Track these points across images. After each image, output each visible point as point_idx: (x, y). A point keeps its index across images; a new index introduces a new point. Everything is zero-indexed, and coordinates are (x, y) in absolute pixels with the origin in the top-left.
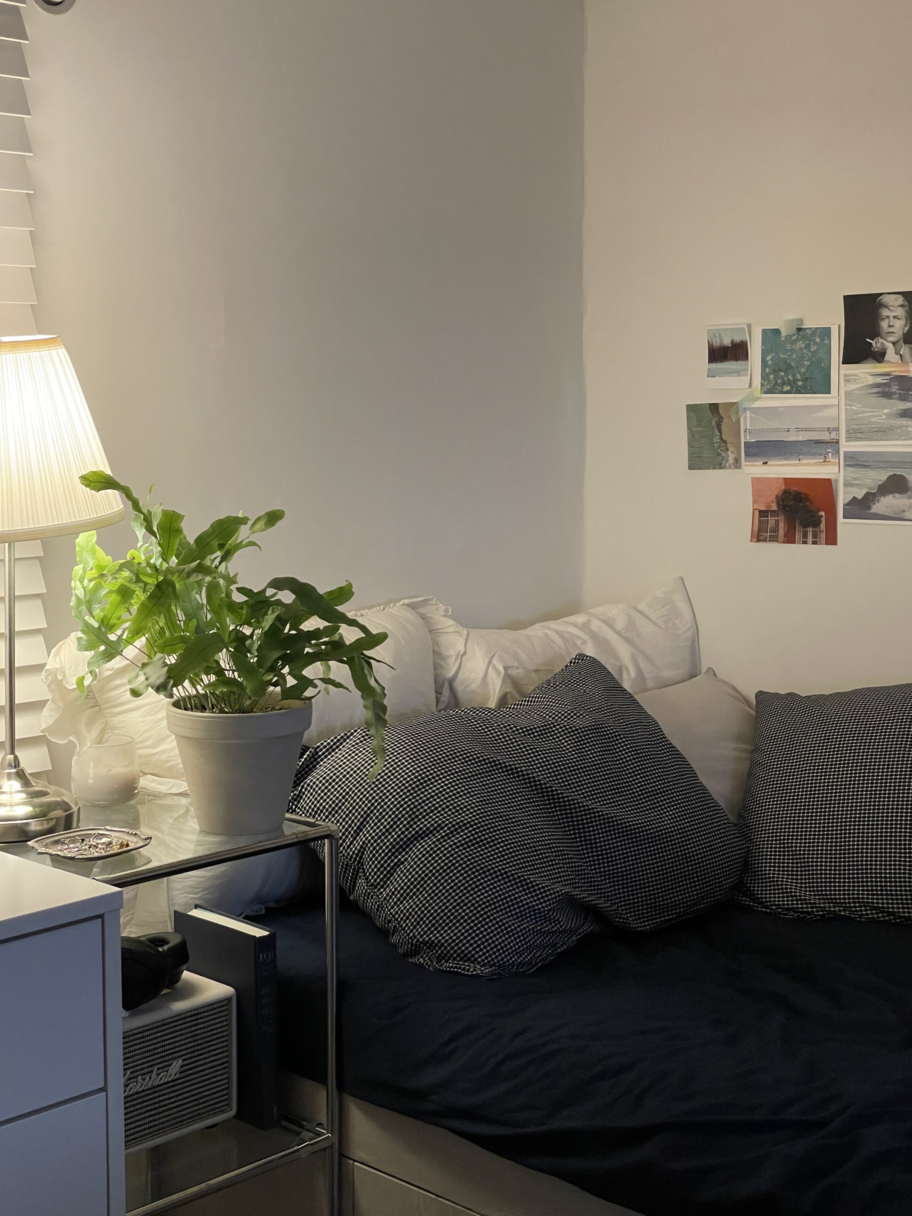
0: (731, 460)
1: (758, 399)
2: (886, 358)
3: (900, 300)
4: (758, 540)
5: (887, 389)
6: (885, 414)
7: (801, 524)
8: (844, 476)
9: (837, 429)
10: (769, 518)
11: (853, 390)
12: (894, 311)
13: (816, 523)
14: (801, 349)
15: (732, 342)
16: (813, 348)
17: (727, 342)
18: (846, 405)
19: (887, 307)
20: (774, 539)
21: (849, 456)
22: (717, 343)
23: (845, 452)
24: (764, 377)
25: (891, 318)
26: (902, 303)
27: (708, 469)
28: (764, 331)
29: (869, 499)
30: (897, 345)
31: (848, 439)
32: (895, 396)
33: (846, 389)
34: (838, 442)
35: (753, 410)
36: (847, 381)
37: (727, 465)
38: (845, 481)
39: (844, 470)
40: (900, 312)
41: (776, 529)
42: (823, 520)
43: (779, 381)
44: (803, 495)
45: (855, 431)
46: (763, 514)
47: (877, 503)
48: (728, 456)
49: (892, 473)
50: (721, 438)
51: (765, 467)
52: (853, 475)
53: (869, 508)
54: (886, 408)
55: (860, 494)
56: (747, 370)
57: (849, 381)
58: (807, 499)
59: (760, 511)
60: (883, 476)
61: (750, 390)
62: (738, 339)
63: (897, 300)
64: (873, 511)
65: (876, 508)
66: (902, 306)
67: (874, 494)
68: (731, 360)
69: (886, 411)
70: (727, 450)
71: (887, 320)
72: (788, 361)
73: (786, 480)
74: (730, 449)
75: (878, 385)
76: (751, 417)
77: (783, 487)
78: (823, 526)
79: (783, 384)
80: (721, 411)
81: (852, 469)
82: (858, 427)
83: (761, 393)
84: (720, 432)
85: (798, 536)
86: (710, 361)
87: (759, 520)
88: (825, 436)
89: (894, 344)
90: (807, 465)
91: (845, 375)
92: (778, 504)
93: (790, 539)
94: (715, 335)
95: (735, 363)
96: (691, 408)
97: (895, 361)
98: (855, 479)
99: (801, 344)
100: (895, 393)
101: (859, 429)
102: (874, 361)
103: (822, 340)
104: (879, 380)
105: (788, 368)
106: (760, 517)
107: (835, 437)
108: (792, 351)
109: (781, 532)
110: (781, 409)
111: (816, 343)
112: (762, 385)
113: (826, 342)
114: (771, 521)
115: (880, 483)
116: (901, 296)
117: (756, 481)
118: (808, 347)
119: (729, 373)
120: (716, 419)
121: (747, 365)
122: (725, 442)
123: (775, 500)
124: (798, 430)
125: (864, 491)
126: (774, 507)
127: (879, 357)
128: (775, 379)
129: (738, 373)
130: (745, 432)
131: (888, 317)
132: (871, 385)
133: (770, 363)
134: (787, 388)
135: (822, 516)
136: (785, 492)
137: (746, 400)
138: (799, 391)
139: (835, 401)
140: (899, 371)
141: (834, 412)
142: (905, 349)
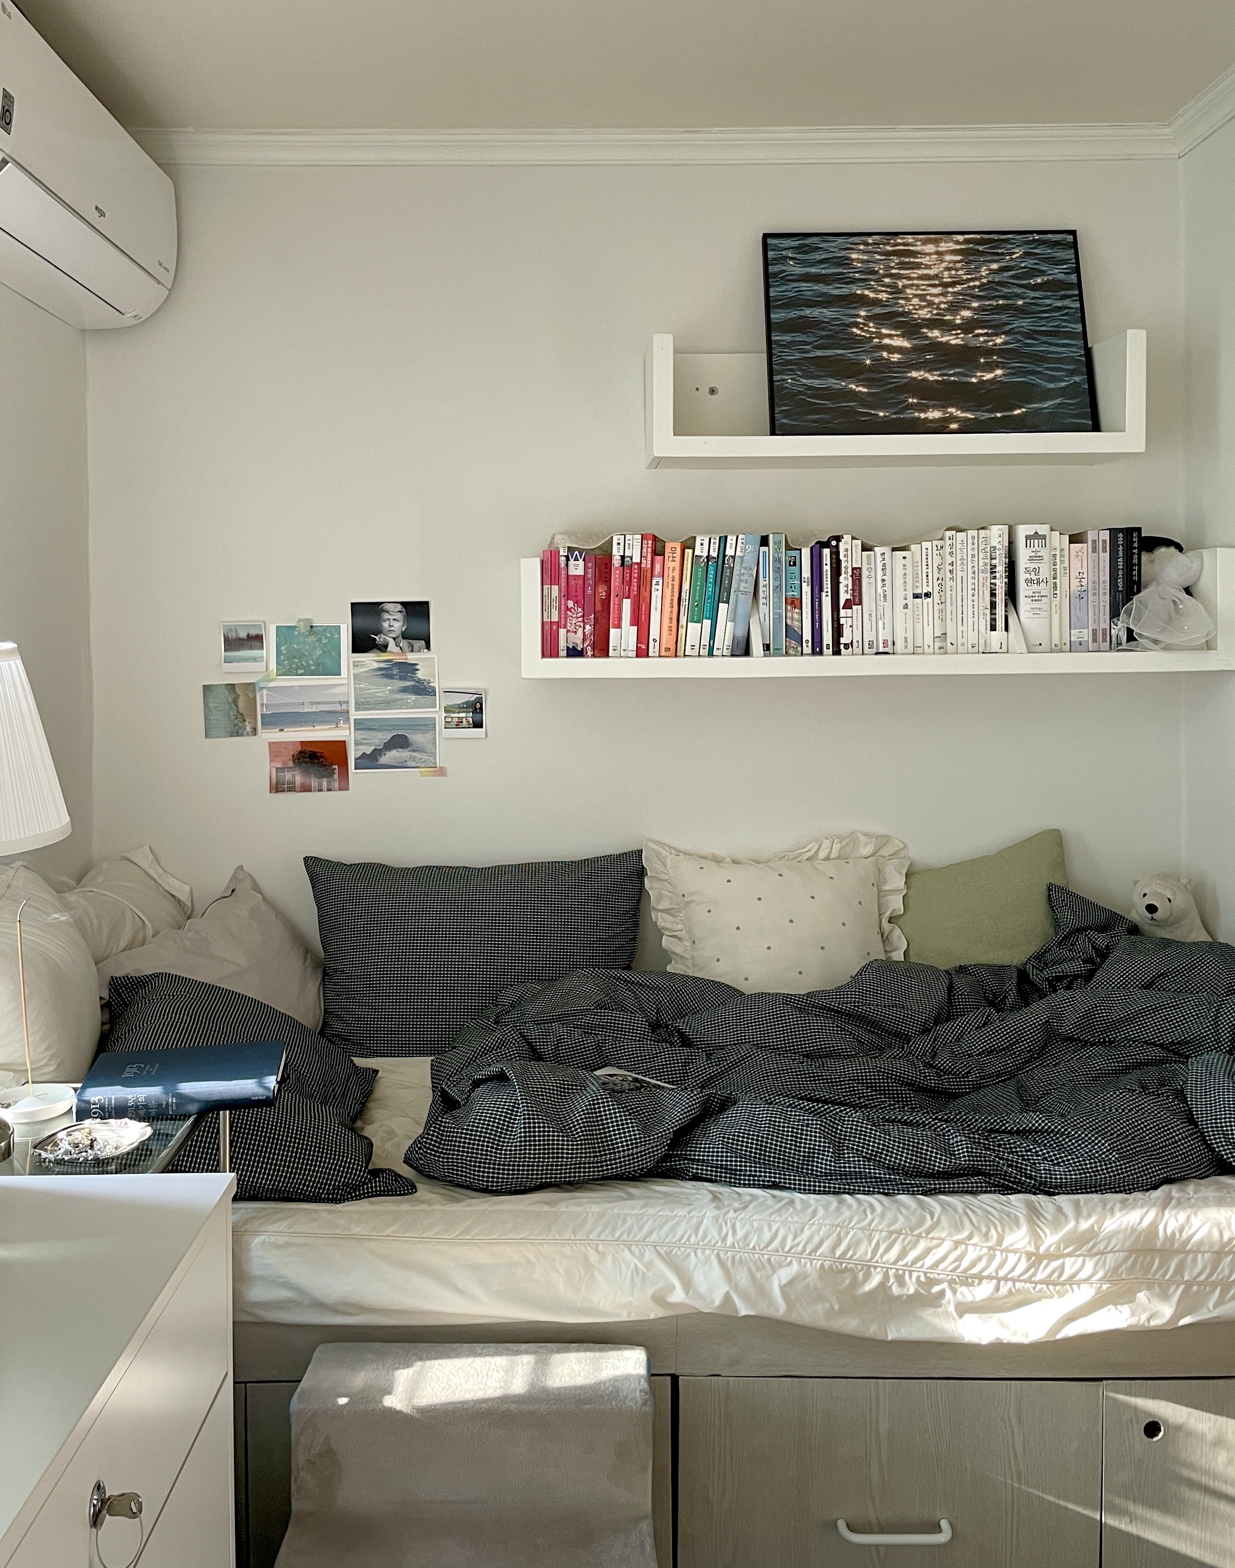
0: (249, 728)
1: (273, 680)
2: (388, 649)
3: (399, 607)
4: (277, 792)
7: (314, 777)
8: (355, 737)
9: (348, 702)
10: (285, 773)
12: (393, 615)
13: (329, 775)
14: (314, 642)
15: (248, 635)
16: (324, 641)
17: (243, 634)
18: (355, 684)
19: (387, 612)
20: (292, 790)
21: (356, 722)
22: (232, 635)
23: (354, 719)
25: (391, 620)
26: (401, 610)
29: (377, 753)
30: (396, 640)
34: (348, 712)
35: (269, 689)
37: (245, 733)
38: (355, 741)
39: (354, 733)
40: (398, 616)
41: (292, 782)
42: (336, 771)
44: (318, 754)
45: (363, 704)
46: (279, 770)
50: (238, 712)
51: (281, 733)
53: (377, 760)
55: (369, 750)
57: (357, 666)
58: (322, 757)
59: (277, 769)
60: (388, 736)
61: (266, 673)
62: (253, 632)
63: (396, 608)
65: (383, 760)
66: (400, 612)
67: (381, 750)
70: (245, 721)
71: (388, 622)
73: (302, 743)
74: (247, 720)
76: (266, 695)
77: (300, 748)
78: (336, 776)
79: (298, 668)
80: (237, 690)
81: (360, 732)
83: (277, 675)
85: (314, 786)
87: (277, 776)
88: (337, 708)
89: (394, 639)
90: (321, 730)
92: (294, 761)
93: (307, 789)
94: (231, 629)
97: (396, 651)
98: (363, 739)
99: (312, 638)
102: (378, 651)
104: (382, 665)
105: (302, 656)
106: (277, 772)
108: (304, 642)
109: (298, 784)
110: (294, 688)
111: (327, 637)
114: (287, 775)
116: (401, 605)
117: (271, 744)
118: (320, 640)
123: (291, 758)
124: (312, 703)
125: (373, 748)
126: (291, 764)
127: (384, 648)
128: (290, 664)
129: (254, 659)
130: (262, 705)
131: (389, 619)
133: (284, 652)
134: (300, 671)
135: (334, 769)
136: (301, 752)
137: (262, 680)
138: (312, 673)
139: (345, 682)
140: (399, 659)
141: (344, 689)
142: (403, 643)
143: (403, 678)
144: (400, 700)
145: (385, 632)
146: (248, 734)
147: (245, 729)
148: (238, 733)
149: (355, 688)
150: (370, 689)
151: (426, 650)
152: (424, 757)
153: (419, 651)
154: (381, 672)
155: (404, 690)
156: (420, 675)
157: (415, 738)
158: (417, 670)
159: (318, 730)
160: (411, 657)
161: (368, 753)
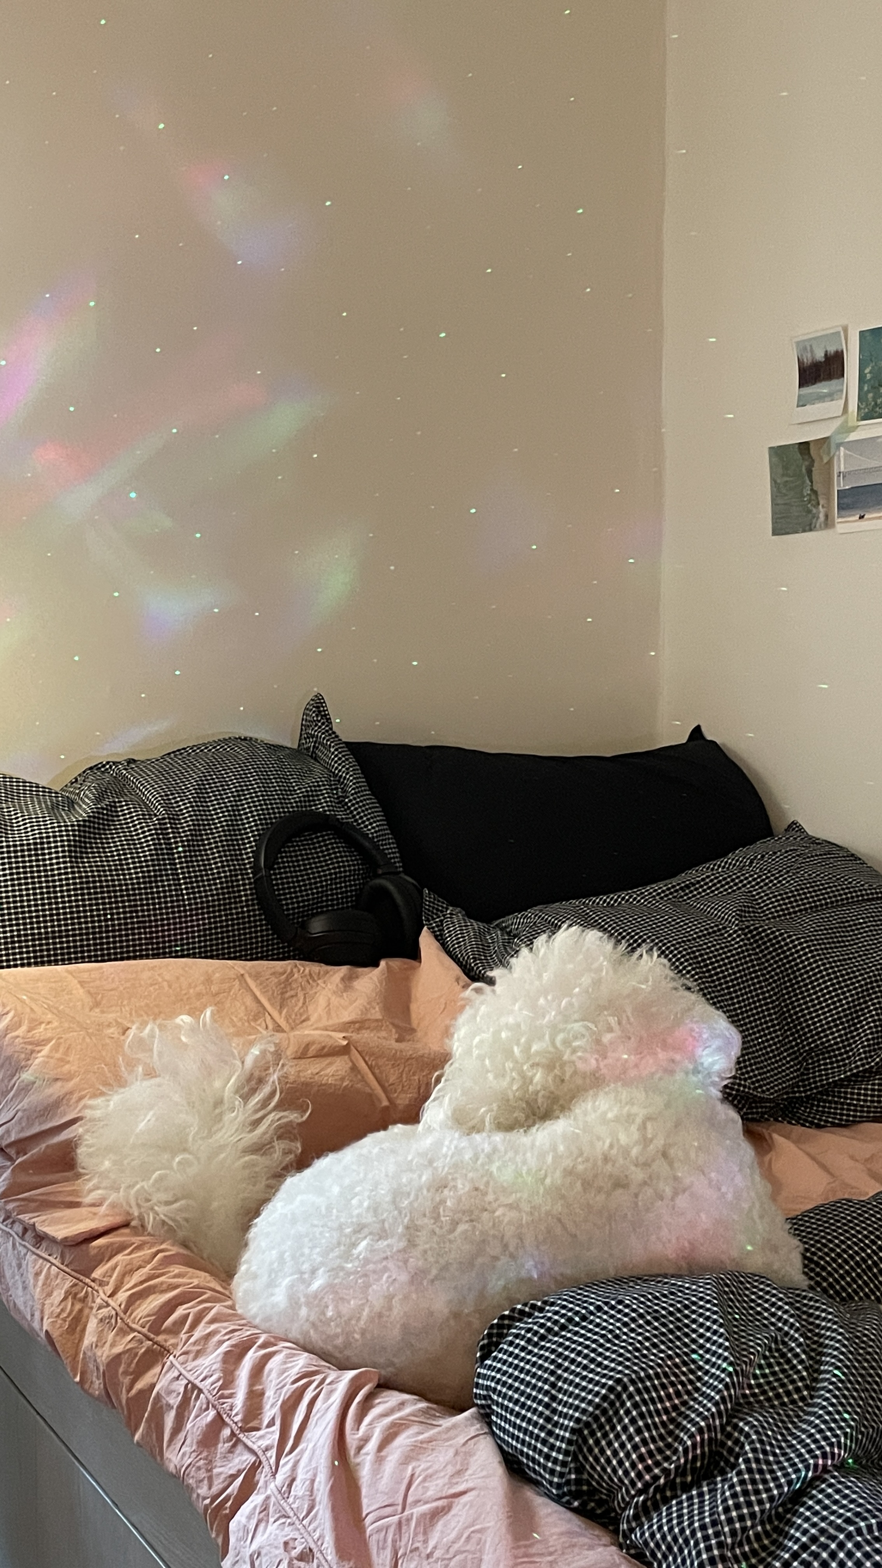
1: (854, 429)
15: (826, 355)
17: (820, 355)
22: (807, 359)
24: (861, 397)
27: (795, 533)
28: (863, 335)
35: (850, 445)
43: (879, 401)
51: (862, 523)
56: (842, 391)
61: (844, 417)
62: (832, 349)
68: (824, 379)
74: (822, 502)
76: (845, 455)
80: (812, 451)
83: (858, 420)
86: (801, 384)
94: (805, 349)
110: (879, 440)
112: (859, 408)
119: (821, 398)
120: (807, 463)
128: (874, 399)
130: (839, 476)
133: (869, 376)
137: (839, 431)
146: (821, 529)
147: (818, 518)
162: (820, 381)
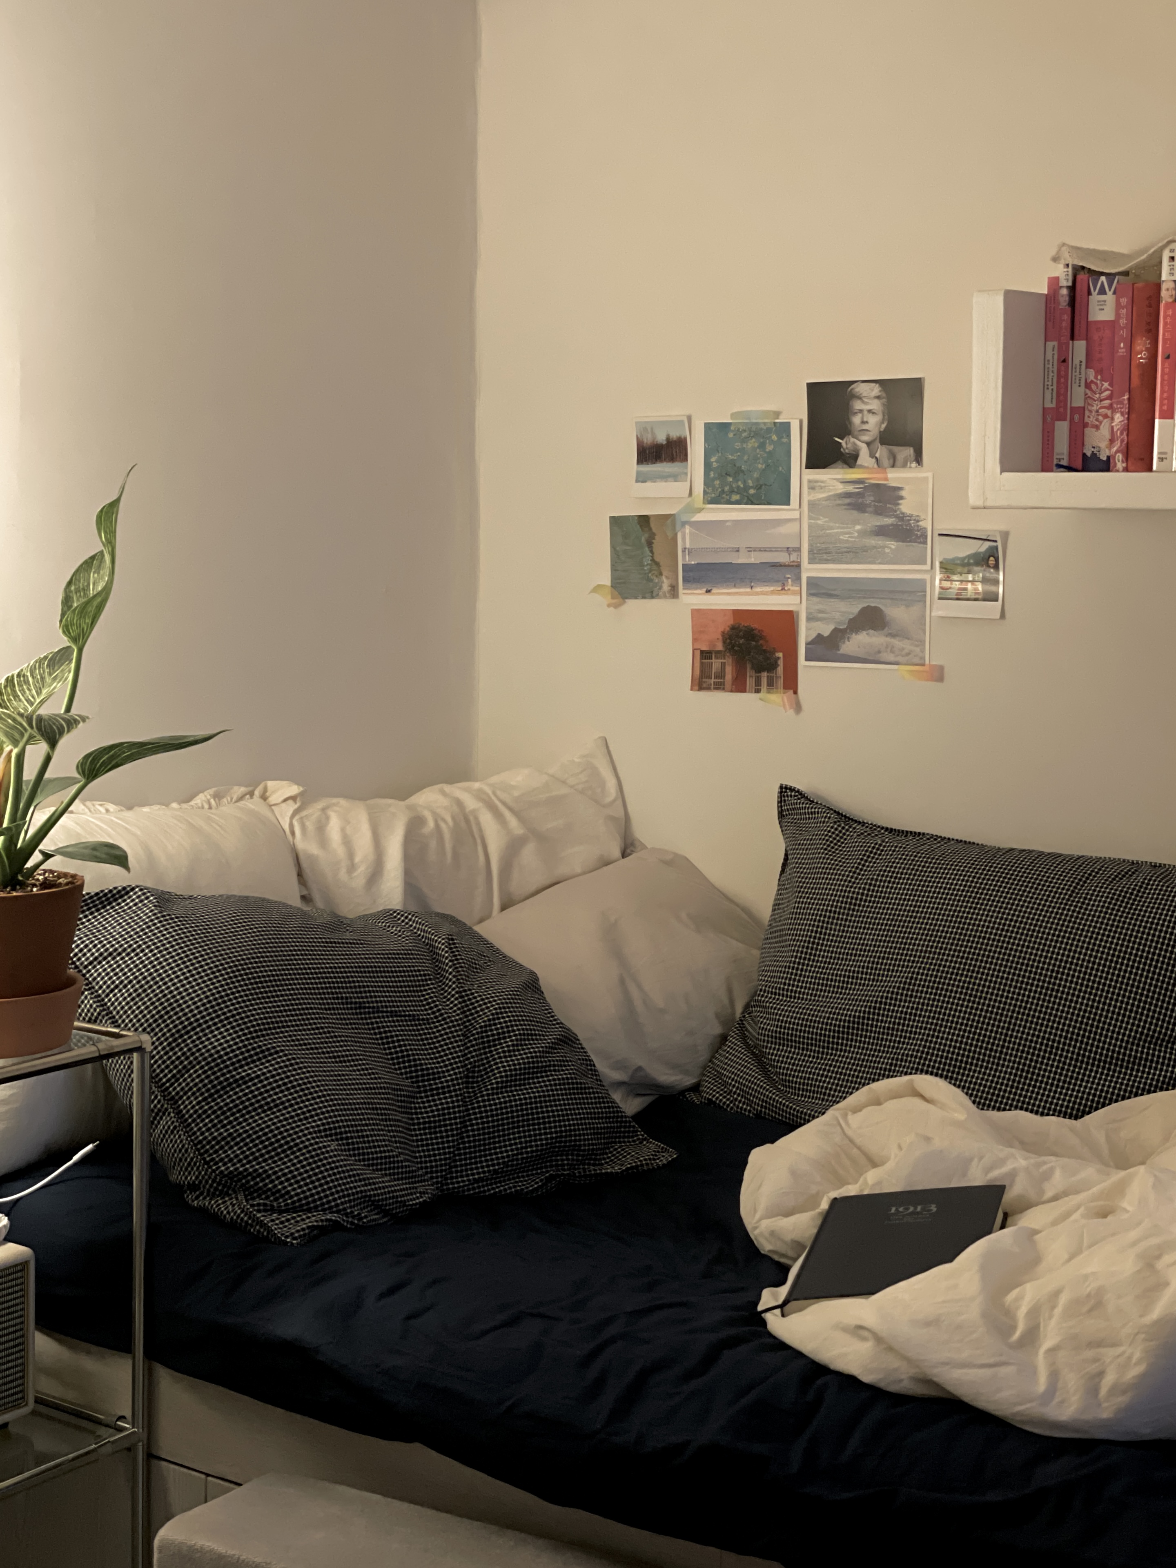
0: (666, 587)
1: (700, 510)
2: (859, 462)
3: (876, 390)
4: (700, 688)
5: (860, 500)
6: (858, 531)
7: (753, 668)
8: (807, 608)
9: (798, 550)
10: (713, 660)
11: (819, 500)
12: (866, 403)
13: (771, 667)
14: (754, 449)
15: (668, 439)
16: (769, 448)
17: (661, 438)
18: (810, 518)
19: (859, 398)
20: (719, 686)
21: (812, 582)
22: (648, 439)
23: (808, 578)
24: (707, 483)
25: (866, 413)
26: (879, 394)
27: (636, 598)
28: (708, 427)
29: (838, 636)
30: (872, 446)
31: (812, 561)
32: (870, 509)
33: (811, 498)
34: (798, 566)
35: (694, 525)
36: (812, 488)
39: (807, 600)
40: (875, 405)
41: (721, 675)
42: (781, 662)
43: (727, 489)
44: (756, 632)
46: (706, 655)
47: (847, 643)
48: (663, 582)
49: (865, 605)
50: (653, 560)
51: (708, 596)
52: (817, 607)
53: (838, 648)
54: (859, 524)
55: (826, 630)
56: (686, 474)
58: (762, 637)
59: (702, 652)
60: (854, 608)
61: (690, 499)
62: (675, 434)
63: (872, 390)
64: (842, 651)
66: (878, 397)
68: (666, 461)
69: (858, 527)
70: (661, 574)
71: (860, 415)
72: (738, 465)
73: (736, 613)
74: (665, 573)
75: (847, 495)
76: (691, 534)
77: (731, 622)
78: (780, 670)
79: (732, 491)
80: (652, 525)
82: (823, 546)
83: (704, 503)
84: (652, 552)
85: (750, 682)
86: (640, 462)
87: (702, 664)
88: (783, 558)
89: (868, 444)
90: (762, 593)
91: (810, 481)
92: (724, 642)
93: (739, 686)
94: (645, 429)
95: (670, 464)
96: (616, 522)
97: (871, 466)
98: (821, 611)
100: (869, 506)
101: (826, 549)
102: (845, 466)
103: (780, 437)
104: (850, 488)
106: (702, 658)
107: (795, 559)
108: (742, 450)
109: (729, 677)
110: (728, 524)
112: (705, 492)
113: (785, 440)
114: (716, 664)
115: (851, 617)
116: (878, 385)
117: (697, 614)
118: (762, 446)
119: (664, 477)
120: (647, 535)
121: (686, 467)
122: (657, 564)
123: (721, 637)
124: (750, 550)
125: (831, 627)
126: (720, 647)
127: (851, 460)
129: (675, 477)
130: (684, 551)
131: (861, 411)
132: (841, 494)
133: (715, 465)
134: (735, 497)
135: (779, 658)
136: (733, 628)
137: (684, 511)
138: (750, 501)
139: (796, 515)
140: (875, 478)
141: (793, 528)
142: (882, 452)
143: (879, 512)
144: (875, 547)
145: (856, 433)
148: (652, 592)
149: (810, 526)
150: (832, 528)
151: (914, 465)
152: (906, 645)
153: (904, 465)
154: (847, 501)
155: (881, 532)
156: (905, 507)
157: (896, 613)
158: (902, 498)
159: (757, 594)
160: (894, 477)
161: (826, 633)
162: (661, 461)
